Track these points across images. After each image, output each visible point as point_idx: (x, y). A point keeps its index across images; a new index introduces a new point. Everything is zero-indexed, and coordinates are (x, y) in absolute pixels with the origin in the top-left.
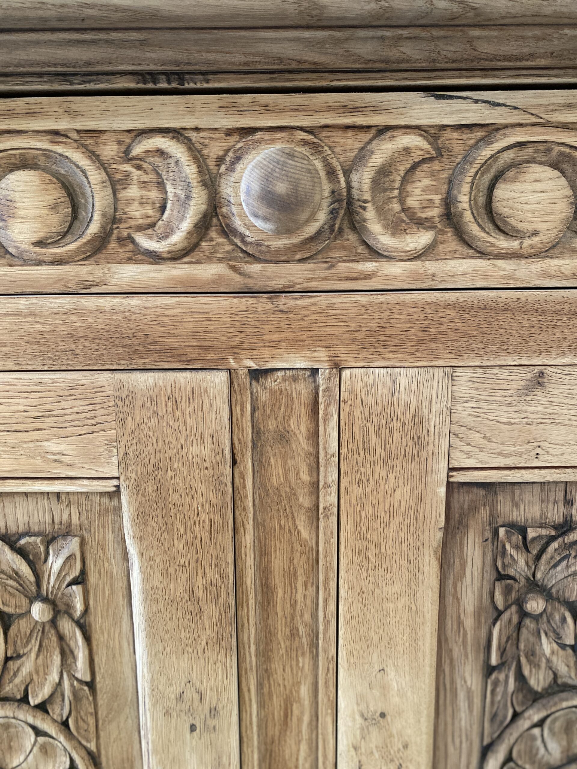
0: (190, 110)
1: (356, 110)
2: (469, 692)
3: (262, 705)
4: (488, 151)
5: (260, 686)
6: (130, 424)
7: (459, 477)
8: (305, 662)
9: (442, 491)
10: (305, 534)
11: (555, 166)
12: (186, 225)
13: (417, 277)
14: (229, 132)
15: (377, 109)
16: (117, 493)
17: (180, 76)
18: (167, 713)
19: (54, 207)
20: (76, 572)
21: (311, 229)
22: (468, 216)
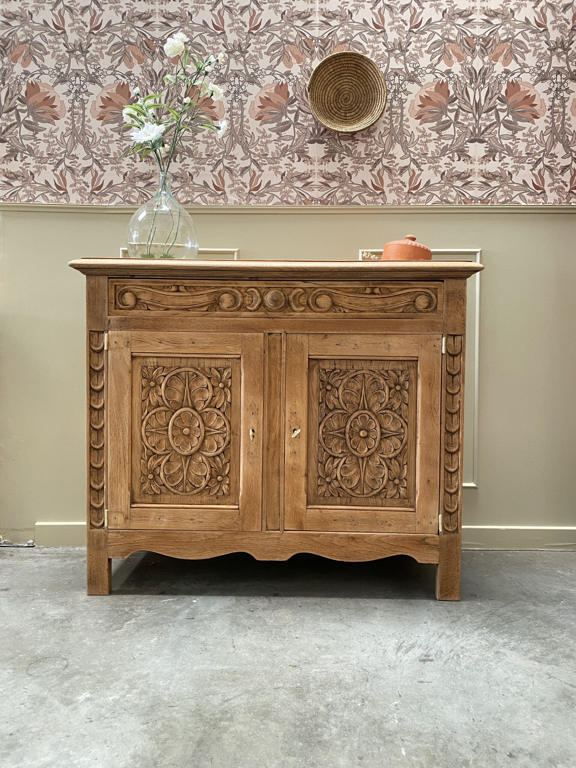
0: (258, 284)
1: (289, 284)
2: (315, 410)
3: (268, 411)
4: (315, 292)
5: (268, 406)
6: (244, 343)
7: (310, 357)
8: (278, 400)
9: (307, 360)
10: (279, 369)
11: (328, 295)
12: (257, 305)
13: (301, 315)
14: (266, 288)
15: (293, 284)
16: (240, 358)
17: (257, 278)
18: (247, 409)
19: (231, 301)
20: (230, 376)
21: (281, 306)
22: (311, 304)
